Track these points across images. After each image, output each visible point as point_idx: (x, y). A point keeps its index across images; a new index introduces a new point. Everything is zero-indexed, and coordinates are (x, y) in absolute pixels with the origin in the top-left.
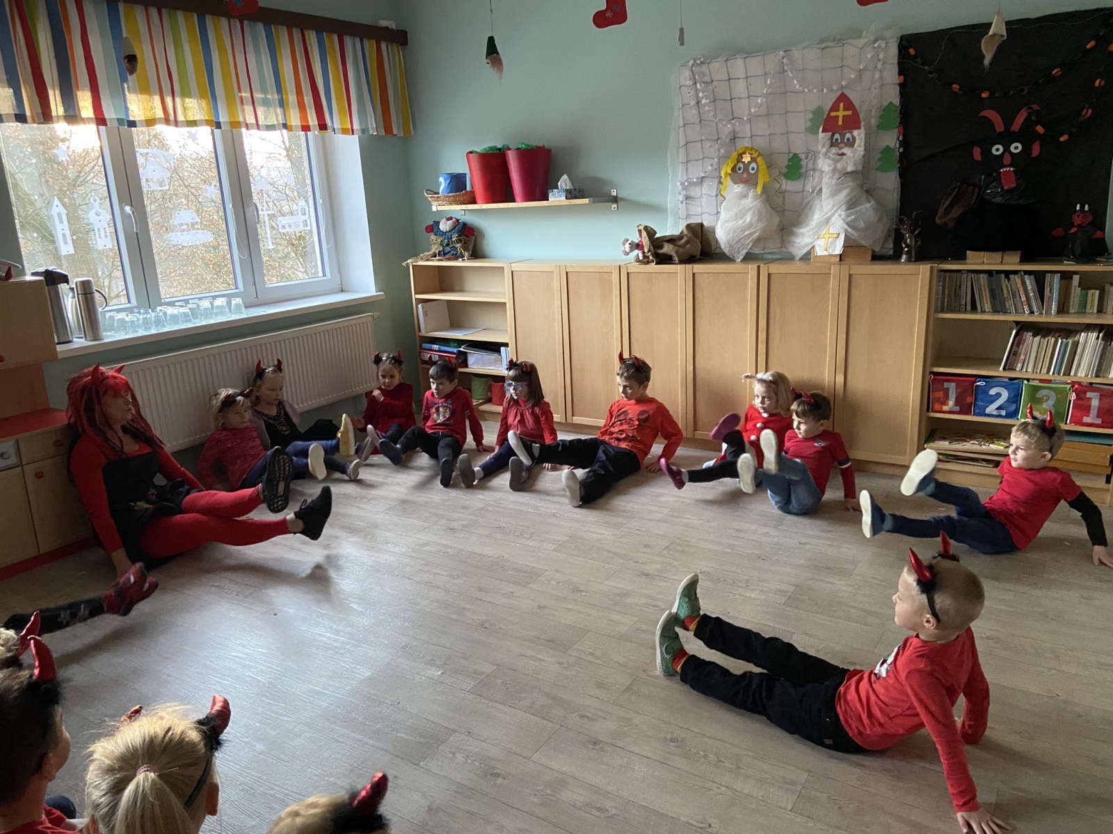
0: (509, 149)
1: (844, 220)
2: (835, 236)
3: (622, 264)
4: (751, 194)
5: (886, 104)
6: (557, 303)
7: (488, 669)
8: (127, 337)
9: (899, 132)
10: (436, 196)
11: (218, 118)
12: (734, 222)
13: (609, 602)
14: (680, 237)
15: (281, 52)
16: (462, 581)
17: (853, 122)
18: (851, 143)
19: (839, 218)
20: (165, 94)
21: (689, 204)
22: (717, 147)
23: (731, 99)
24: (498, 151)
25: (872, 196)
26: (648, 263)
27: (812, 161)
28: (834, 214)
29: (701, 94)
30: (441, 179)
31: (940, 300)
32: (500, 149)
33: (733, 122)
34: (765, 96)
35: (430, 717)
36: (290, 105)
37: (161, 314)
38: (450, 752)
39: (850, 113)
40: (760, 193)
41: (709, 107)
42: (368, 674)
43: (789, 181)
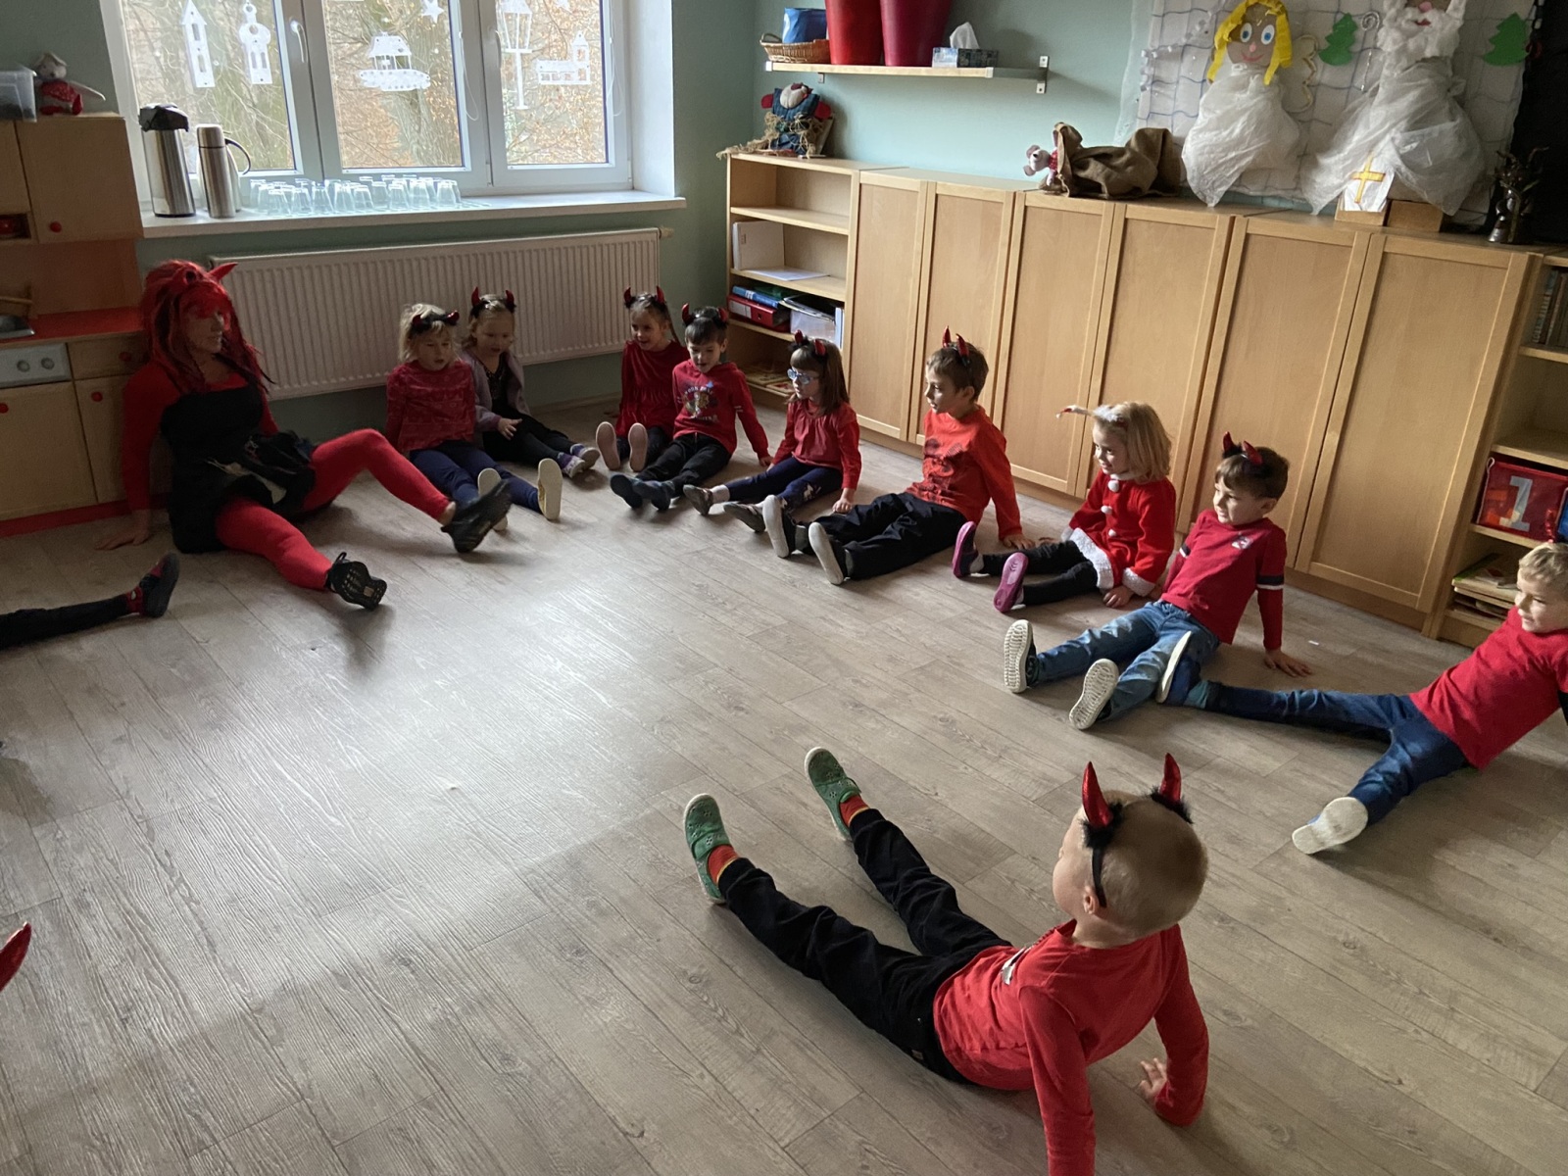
1: (1397, 149)
2: (1377, 177)
3: (1019, 189)
4: (1253, 83)
6: (917, 245)
8: (269, 218)
10: (775, 45)
12: (1214, 133)
14: (1120, 152)
19: (1391, 146)
21: (1155, 93)
25: (1464, 109)
26: (1061, 192)
31: (1542, 322)
40: (1267, 82)
43: (1328, 65)
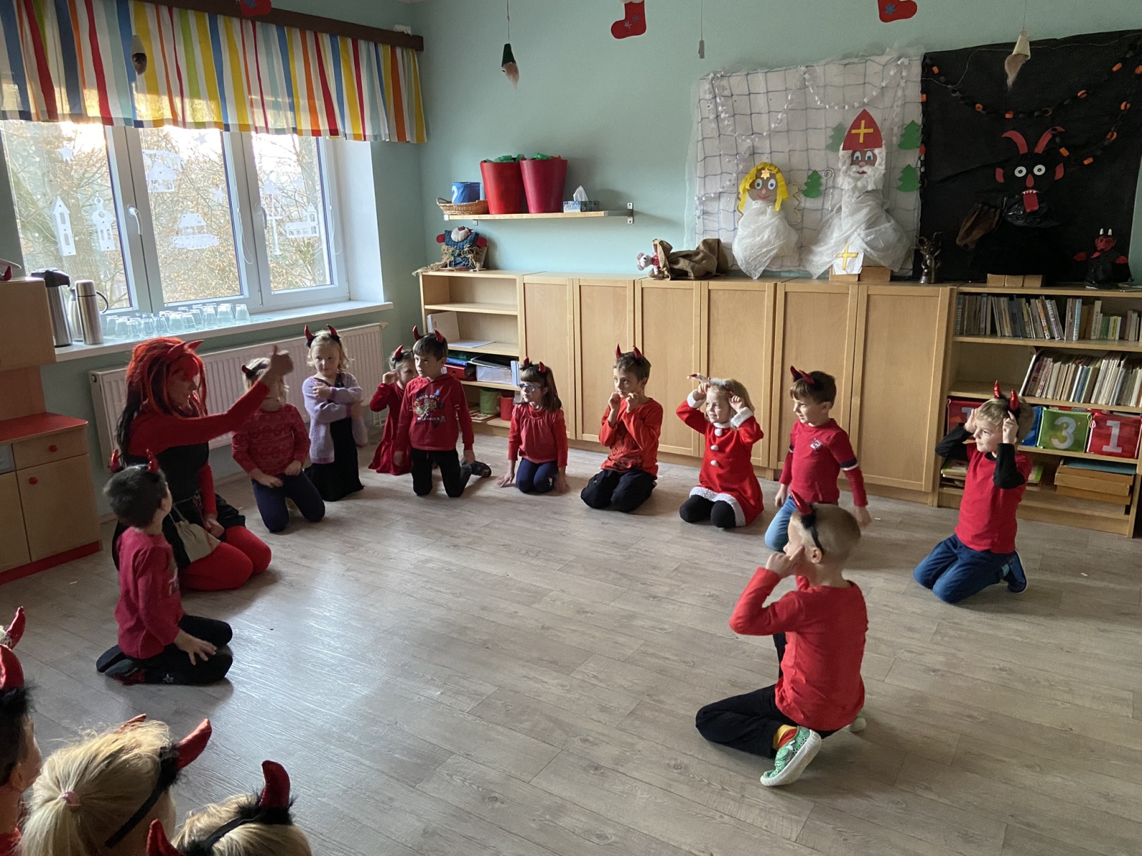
0: (525, 159)
1: (863, 240)
2: (854, 255)
3: (636, 278)
4: (769, 210)
5: (908, 122)
6: (570, 317)
7: (489, 689)
8: (128, 341)
9: (921, 151)
10: (448, 205)
11: (227, 120)
12: (751, 239)
13: (615, 624)
14: (697, 253)
15: (293, 53)
16: (464, 600)
17: (874, 140)
18: (871, 162)
19: (858, 237)
20: (173, 95)
21: (706, 219)
22: (736, 162)
23: (751, 114)
24: (513, 161)
25: (893, 216)
26: (663, 278)
27: (832, 179)
28: (853, 233)
29: (720, 108)
30: (454, 188)
31: (959, 323)
32: (514, 159)
33: (753, 137)
34: (785, 112)
35: (428, 738)
36: (301, 110)
37: (163, 319)
38: (447, 774)
39: (871, 131)
40: (778, 210)
41: (728, 121)
42: (365, 692)
43: (808, 199)
